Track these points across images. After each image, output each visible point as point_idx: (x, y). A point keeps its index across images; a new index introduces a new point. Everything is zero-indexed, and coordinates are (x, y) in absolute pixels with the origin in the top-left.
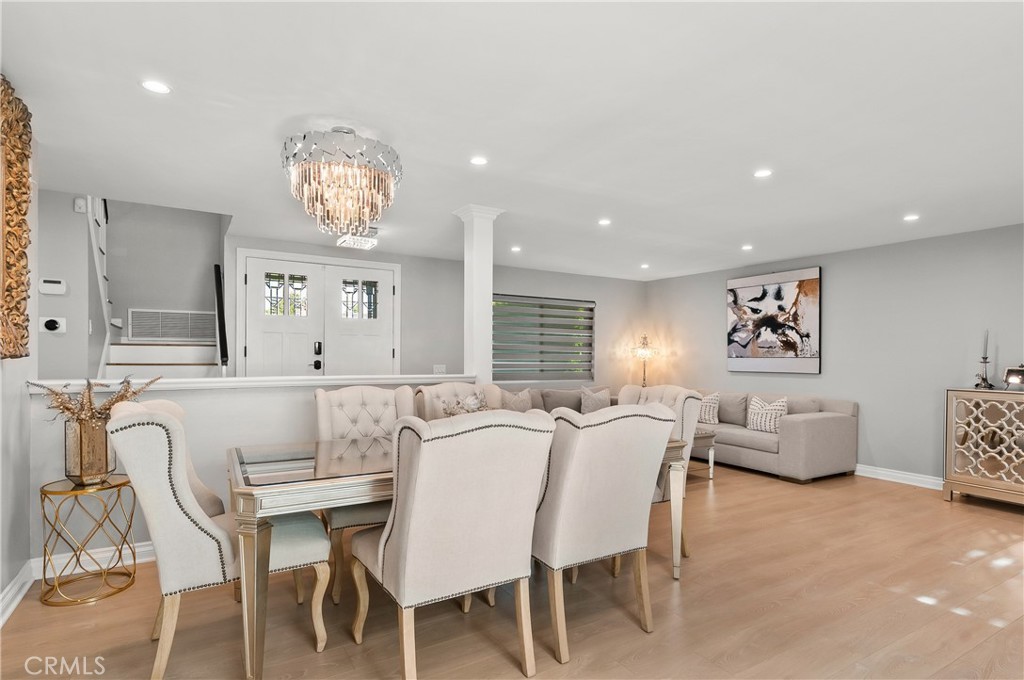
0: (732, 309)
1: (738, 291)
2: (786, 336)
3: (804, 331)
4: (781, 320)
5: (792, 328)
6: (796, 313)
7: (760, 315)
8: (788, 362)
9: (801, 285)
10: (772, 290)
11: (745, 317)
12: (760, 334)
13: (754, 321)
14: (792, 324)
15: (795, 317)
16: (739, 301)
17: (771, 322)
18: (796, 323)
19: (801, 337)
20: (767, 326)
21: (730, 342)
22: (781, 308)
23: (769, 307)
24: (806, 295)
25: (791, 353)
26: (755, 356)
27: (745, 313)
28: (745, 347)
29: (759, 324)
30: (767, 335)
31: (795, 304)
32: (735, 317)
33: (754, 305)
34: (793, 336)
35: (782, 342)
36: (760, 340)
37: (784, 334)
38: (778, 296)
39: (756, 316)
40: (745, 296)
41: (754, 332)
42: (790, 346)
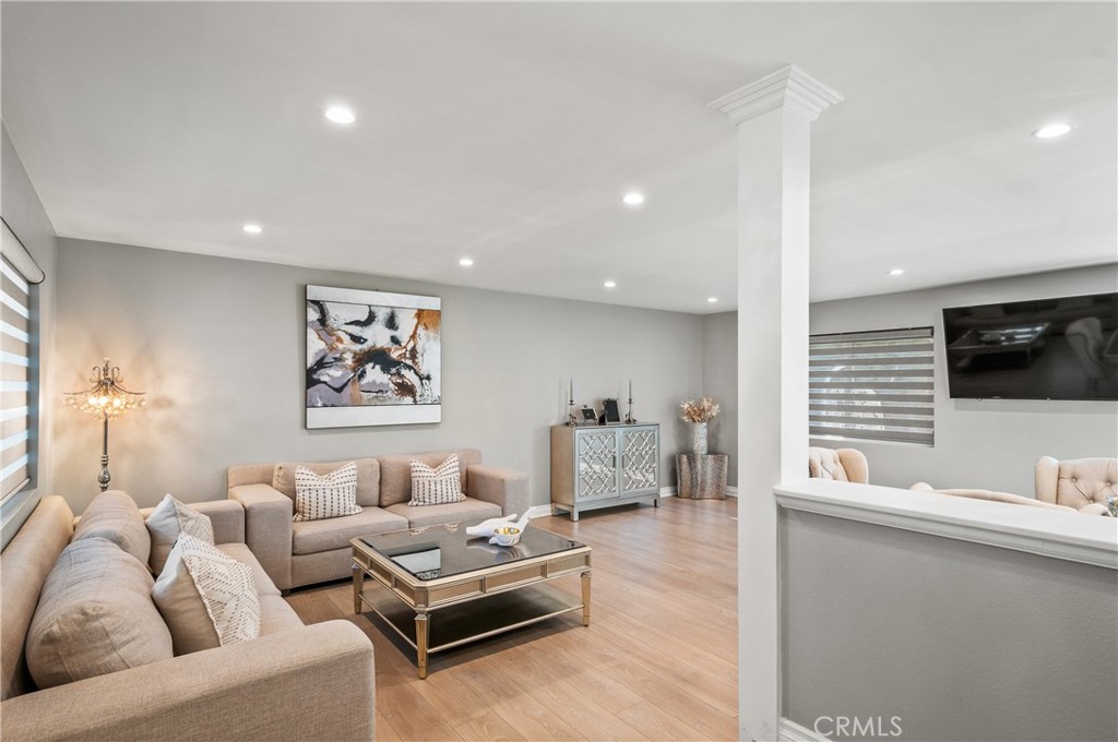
0: (317, 331)
1: (328, 306)
2: (402, 376)
3: (424, 372)
4: (395, 355)
5: (410, 368)
6: (414, 349)
7: (365, 347)
8: (405, 412)
9: (420, 314)
10: (382, 315)
11: (341, 346)
12: (364, 372)
13: (355, 354)
14: (409, 362)
15: (414, 354)
16: (331, 322)
17: (379, 357)
18: (414, 361)
19: (421, 379)
20: (376, 363)
21: (310, 380)
22: (395, 340)
23: (378, 336)
24: (426, 328)
25: (409, 399)
26: (356, 403)
27: (340, 340)
28: (339, 390)
29: (362, 359)
30: (374, 374)
31: (413, 337)
32: (322, 345)
33: (356, 330)
34: (410, 377)
35: (396, 384)
36: (364, 382)
37: (399, 374)
38: (391, 323)
39: (358, 347)
40: (339, 316)
41: (354, 370)
42: (405, 389)
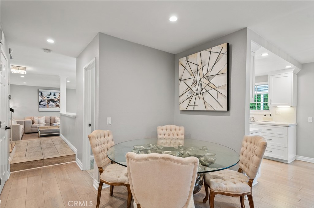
0: (41, 96)
1: (43, 93)
2: (57, 104)
4: (55, 100)
5: (58, 102)
7: (50, 99)
8: (57, 109)
10: (53, 94)
11: (45, 99)
12: (49, 103)
14: (58, 101)
15: (59, 100)
16: (43, 95)
17: (53, 101)
20: (52, 101)
21: (40, 104)
22: (55, 98)
23: (52, 97)
25: (58, 107)
26: (48, 108)
27: (45, 98)
28: (45, 106)
29: (49, 101)
30: (51, 103)
31: (59, 97)
32: (42, 98)
33: (48, 96)
34: (58, 104)
36: (49, 104)
37: (56, 103)
38: (54, 95)
39: (48, 99)
40: (45, 94)
41: (47, 102)
42: (57, 106)
